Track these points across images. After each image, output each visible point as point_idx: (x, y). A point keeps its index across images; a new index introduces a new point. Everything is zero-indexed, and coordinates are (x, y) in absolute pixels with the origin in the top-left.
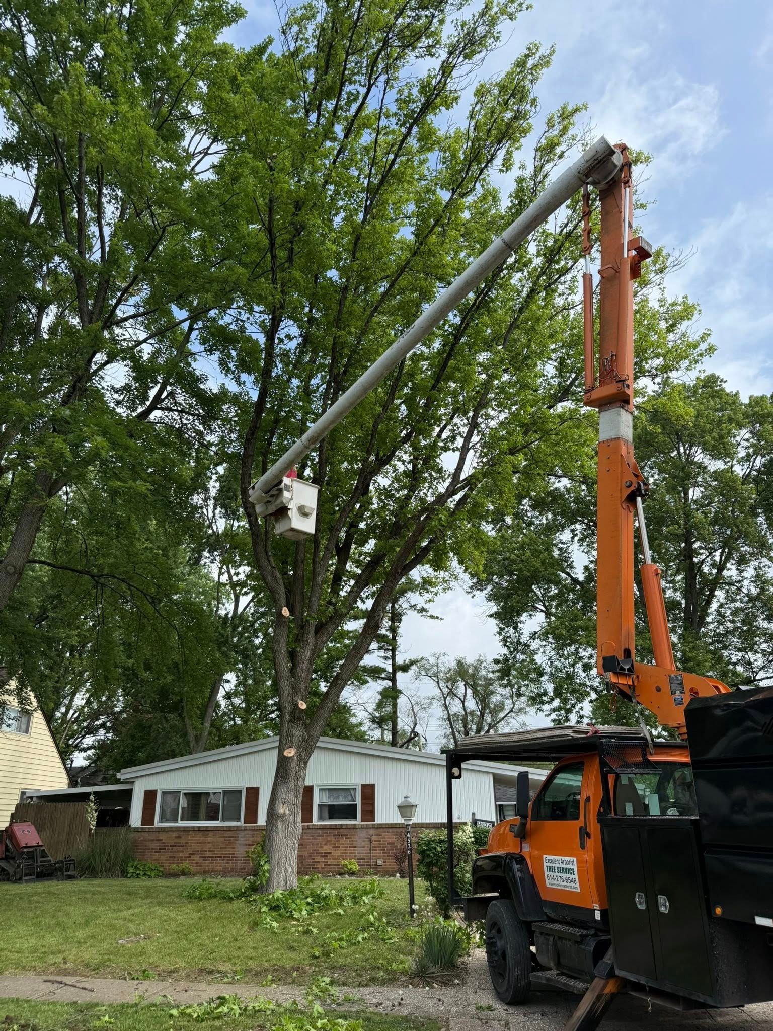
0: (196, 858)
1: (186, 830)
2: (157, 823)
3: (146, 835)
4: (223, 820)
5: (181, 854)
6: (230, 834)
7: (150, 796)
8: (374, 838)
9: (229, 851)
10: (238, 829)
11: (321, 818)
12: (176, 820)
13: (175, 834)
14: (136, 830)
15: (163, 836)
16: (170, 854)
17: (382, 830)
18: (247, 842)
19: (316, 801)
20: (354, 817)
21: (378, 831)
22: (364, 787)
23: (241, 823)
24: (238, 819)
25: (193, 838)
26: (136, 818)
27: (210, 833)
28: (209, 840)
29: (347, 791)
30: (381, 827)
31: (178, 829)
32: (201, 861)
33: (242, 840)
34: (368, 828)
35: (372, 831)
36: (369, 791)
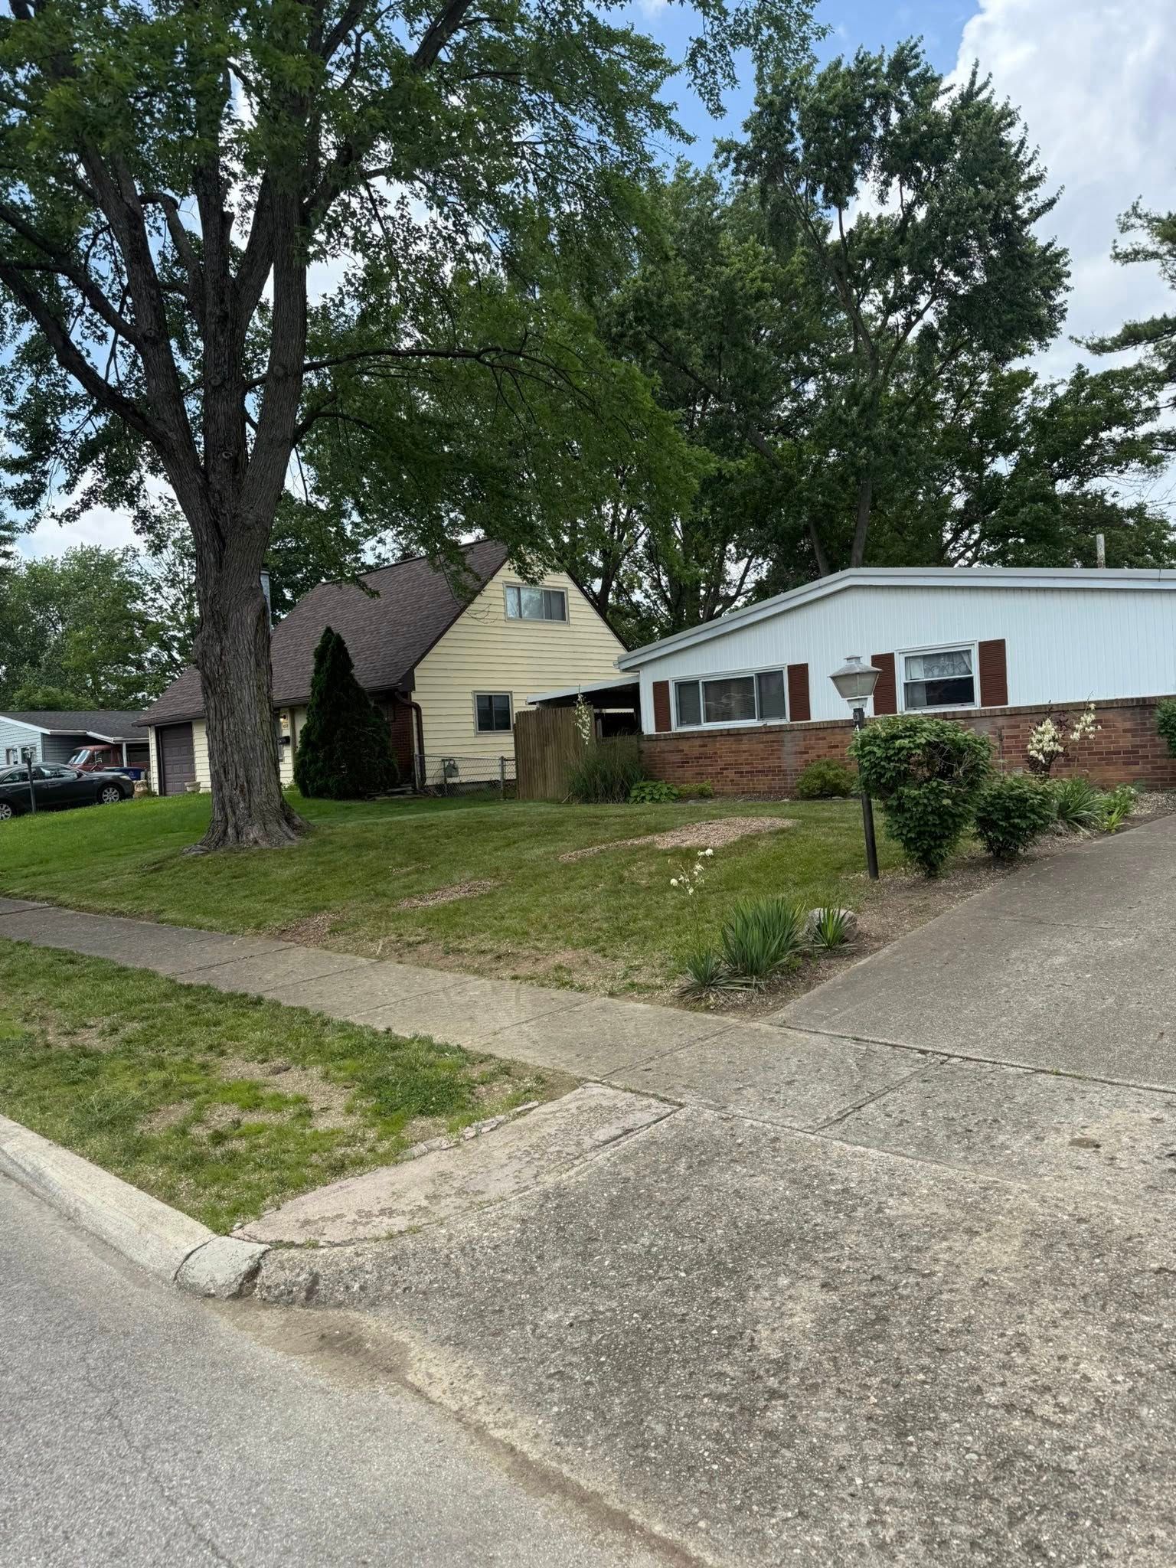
0: (730, 774)
1: (711, 735)
2: (676, 729)
3: (662, 744)
4: (762, 717)
5: (710, 769)
6: (771, 737)
7: (660, 688)
8: (1006, 732)
9: (773, 762)
10: (781, 729)
11: (910, 703)
12: (698, 722)
13: (698, 742)
14: (650, 738)
15: (685, 746)
16: (697, 770)
17: (1019, 718)
18: (798, 749)
19: (901, 679)
20: (970, 699)
21: (1012, 721)
22: (984, 647)
23: (786, 721)
24: (782, 715)
25: (723, 746)
26: (648, 725)
27: (745, 738)
28: (744, 747)
29: (957, 656)
30: (1018, 712)
31: (702, 735)
32: (736, 778)
33: (789, 745)
34: (992, 715)
35: (1001, 722)
36: (993, 653)
